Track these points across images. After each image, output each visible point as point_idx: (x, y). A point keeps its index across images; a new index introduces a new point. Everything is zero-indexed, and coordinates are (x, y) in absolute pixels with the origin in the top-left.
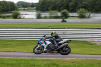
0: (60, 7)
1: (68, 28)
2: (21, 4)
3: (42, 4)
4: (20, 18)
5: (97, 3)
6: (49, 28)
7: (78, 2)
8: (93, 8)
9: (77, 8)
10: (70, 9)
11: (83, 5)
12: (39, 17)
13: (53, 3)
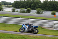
0: (26, 6)
1: (31, 18)
2: (3, 3)
3: (16, 4)
4: (3, 11)
5: (47, 5)
6: (20, 18)
7: (37, 4)
8: (45, 8)
9: (35, 8)
10: (32, 8)
11: (39, 6)
12: (14, 11)
13: (22, 3)
